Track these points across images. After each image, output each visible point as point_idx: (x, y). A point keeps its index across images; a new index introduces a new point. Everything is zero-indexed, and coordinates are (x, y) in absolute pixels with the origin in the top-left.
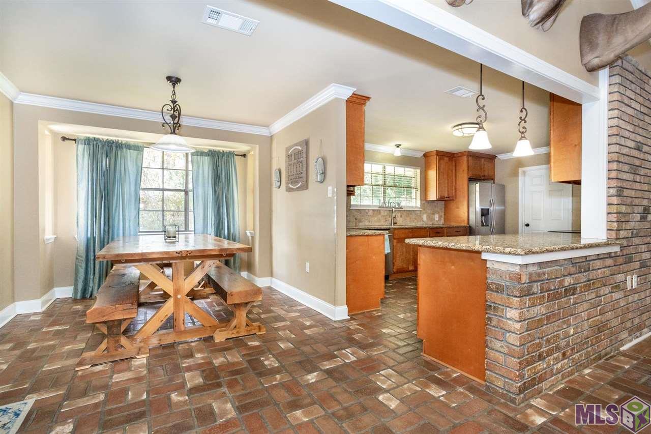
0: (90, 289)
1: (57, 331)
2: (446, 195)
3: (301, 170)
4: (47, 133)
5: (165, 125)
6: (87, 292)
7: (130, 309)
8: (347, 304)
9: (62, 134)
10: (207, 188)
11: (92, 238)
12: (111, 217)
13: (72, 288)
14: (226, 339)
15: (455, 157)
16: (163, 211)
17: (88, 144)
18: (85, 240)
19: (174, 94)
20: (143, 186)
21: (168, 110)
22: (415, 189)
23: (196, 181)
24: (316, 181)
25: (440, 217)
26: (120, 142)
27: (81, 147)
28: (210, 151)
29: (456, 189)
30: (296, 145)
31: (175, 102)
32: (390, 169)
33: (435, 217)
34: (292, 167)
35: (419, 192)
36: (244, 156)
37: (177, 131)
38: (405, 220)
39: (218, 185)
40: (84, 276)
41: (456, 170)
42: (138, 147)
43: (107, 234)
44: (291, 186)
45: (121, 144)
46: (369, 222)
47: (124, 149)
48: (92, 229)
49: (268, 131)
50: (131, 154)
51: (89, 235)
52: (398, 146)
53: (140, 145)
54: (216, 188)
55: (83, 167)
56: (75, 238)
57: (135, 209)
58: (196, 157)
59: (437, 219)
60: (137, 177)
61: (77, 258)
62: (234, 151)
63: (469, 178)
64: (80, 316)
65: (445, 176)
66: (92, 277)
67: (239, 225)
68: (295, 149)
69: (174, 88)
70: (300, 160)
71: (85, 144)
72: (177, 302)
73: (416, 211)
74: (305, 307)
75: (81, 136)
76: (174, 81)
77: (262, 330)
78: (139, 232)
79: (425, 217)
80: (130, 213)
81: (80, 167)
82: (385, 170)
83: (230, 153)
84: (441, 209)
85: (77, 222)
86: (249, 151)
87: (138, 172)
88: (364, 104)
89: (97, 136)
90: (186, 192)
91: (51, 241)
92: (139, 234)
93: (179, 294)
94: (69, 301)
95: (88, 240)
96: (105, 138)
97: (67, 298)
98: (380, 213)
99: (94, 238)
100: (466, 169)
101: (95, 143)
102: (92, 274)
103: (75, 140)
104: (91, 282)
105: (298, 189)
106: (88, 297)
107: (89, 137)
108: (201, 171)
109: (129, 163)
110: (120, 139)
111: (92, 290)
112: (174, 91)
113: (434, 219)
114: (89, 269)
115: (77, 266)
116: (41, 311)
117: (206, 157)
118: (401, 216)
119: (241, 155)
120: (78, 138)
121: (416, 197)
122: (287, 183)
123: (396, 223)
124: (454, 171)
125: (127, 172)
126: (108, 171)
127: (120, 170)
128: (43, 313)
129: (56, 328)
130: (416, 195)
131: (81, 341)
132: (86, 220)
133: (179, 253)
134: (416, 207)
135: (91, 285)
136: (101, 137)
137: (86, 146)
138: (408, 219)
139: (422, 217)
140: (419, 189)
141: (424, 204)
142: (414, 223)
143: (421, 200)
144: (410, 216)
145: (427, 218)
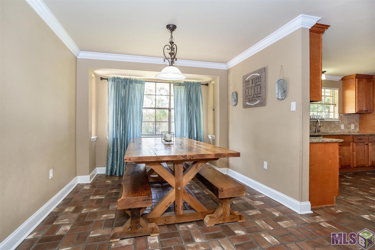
0: (115, 170)
1: (98, 200)
2: (365, 110)
3: (259, 91)
4: (93, 75)
5: (166, 60)
6: (113, 171)
7: (148, 200)
8: (309, 201)
9: (100, 76)
10: (183, 106)
11: (116, 139)
12: (126, 126)
13: (105, 168)
14: (215, 225)
15: (372, 79)
16: (156, 122)
17: (114, 81)
18: (112, 140)
19: (172, 37)
20: (144, 106)
21: (167, 49)
22: (333, 105)
23: (176, 102)
24: (278, 99)
25: (356, 126)
26: (131, 79)
27: (110, 83)
28: (185, 82)
30: (254, 72)
31: (173, 43)
34: (250, 89)
35: (337, 108)
36: (207, 85)
37: (173, 64)
38: (326, 128)
39: (191, 104)
40: (111, 161)
41: (373, 88)
42: (142, 81)
43: (124, 136)
44: (248, 104)
45: (132, 80)
47: (134, 83)
48: (116, 133)
49: (225, 66)
50: (138, 86)
51: (114, 137)
52: (324, 72)
53: (143, 80)
54: (189, 107)
55: (111, 96)
56: (107, 138)
57: (140, 120)
58: (176, 86)
59: (353, 128)
60: (141, 100)
61: (108, 151)
62: (200, 82)
64: (110, 189)
65: (364, 94)
66: (116, 163)
67: (203, 131)
68: (252, 76)
69: (171, 33)
70: (258, 84)
71: (113, 81)
72: (178, 193)
73: (335, 121)
74: (263, 196)
75: (111, 77)
76: (172, 28)
77: (242, 219)
78: (142, 135)
79: (342, 127)
80: (137, 123)
81: (110, 95)
83: (198, 83)
84: (357, 120)
85: (108, 129)
86: (210, 82)
87: (141, 97)
88: (323, 32)
89: (119, 76)
90: (170, 110)
91: (95, 140)
92: (142, 136)
93: (179, 187)
94: (104, 176)
95: (113, 139)
96: (123, 77)
97: (102, 174)
99: (117, 139)
101: (118, 80)
102: (116, 160)
103: (107, 79)
104: (115, 165)
105: (256, 106)
106: (114, 174)
107: (115, 77)
108: (179, 96)
109: (137, 92)
110: (132, 77)
111: (116, 170)
112: (171, 35)
113: (351, 128)
114: (114, 157)
115: (108, 155)
116: (90, 183)
117: (183, 87)
118: (323, 126)
119: (205, 85)
120: (109, 78)
122: (244, 102)
123: (320, 131)
125: (135, 98)
126: (125, 97)
127: (132, 96)
128: (91, 184)
129: (98, 197)
130: (334, 109)
131: (112, 212)
132: (113, 128)
133: (184, 157)
134: (335, 119)
135: (115, 167)
136: (121, 77)
137: (113, 82)
138: (329, 128)
139: (340, 126)
140: (338, 104)
141: (342, 116)
142: (333, 131)
143: (339, 113)
144: (330, 125)
145: (344, 127)
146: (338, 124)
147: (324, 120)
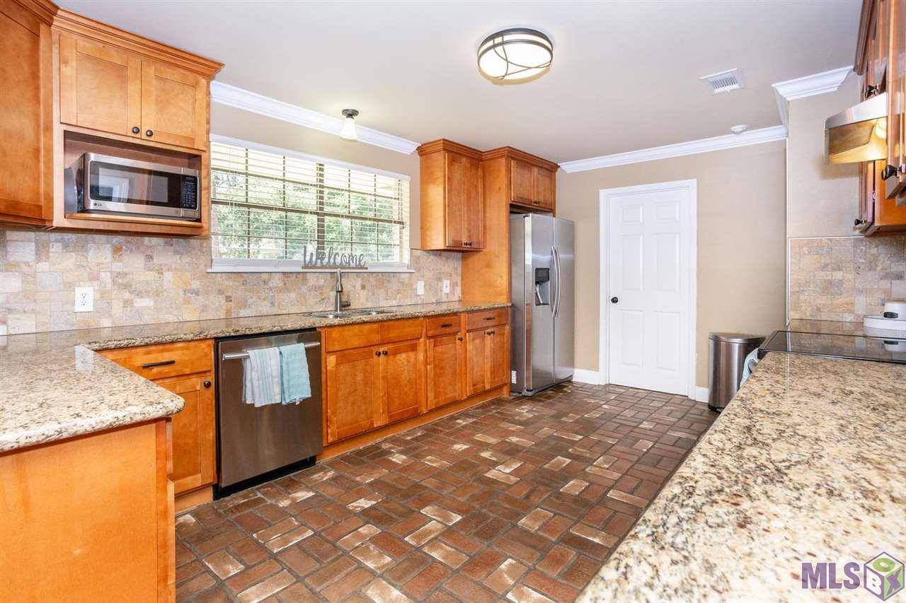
2: (465, 240)
15: (481, 161)
22: (398, 226)
25: (454, 285)
29: (485, 227)
32: (335, 175)
33: (442, 287)
35: (406, 232)
38: (373, 294)
41: (484, 185)
46: (272, 304)
52: (351, 114)
59: (446, 290)
63: (511, 206)
65: (463, 198)
73: (399, 273)
79: (420, 288)
82: (321, 175)
84: (456, 269)
98: (305, 280)
100: (504, 187)
113: (441, 290)
118: (363, 287)
121: (401, 242)
123: (348, 305)
124: (480, 190)
130: (401, 238)
134: (401, 265)
138: (382, 292)
139: (415, 287)
140: (408, 223)
141: (418, 258)
142: (394, 301)
143: (412, 249)
144: (385, 285)
145: (426, 289)
146: (410, 279)
147: (367, 268)
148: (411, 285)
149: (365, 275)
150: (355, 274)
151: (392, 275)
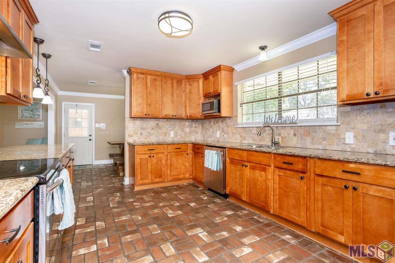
38: (302, 139)
98: (265, 130)
134: (329, 120)
139: (342, 136)
144: (312, 134)
146: (337, 130)
148: (339, 135)
149: (296, 127)
150: (290, 127)
151: (318, 127)
